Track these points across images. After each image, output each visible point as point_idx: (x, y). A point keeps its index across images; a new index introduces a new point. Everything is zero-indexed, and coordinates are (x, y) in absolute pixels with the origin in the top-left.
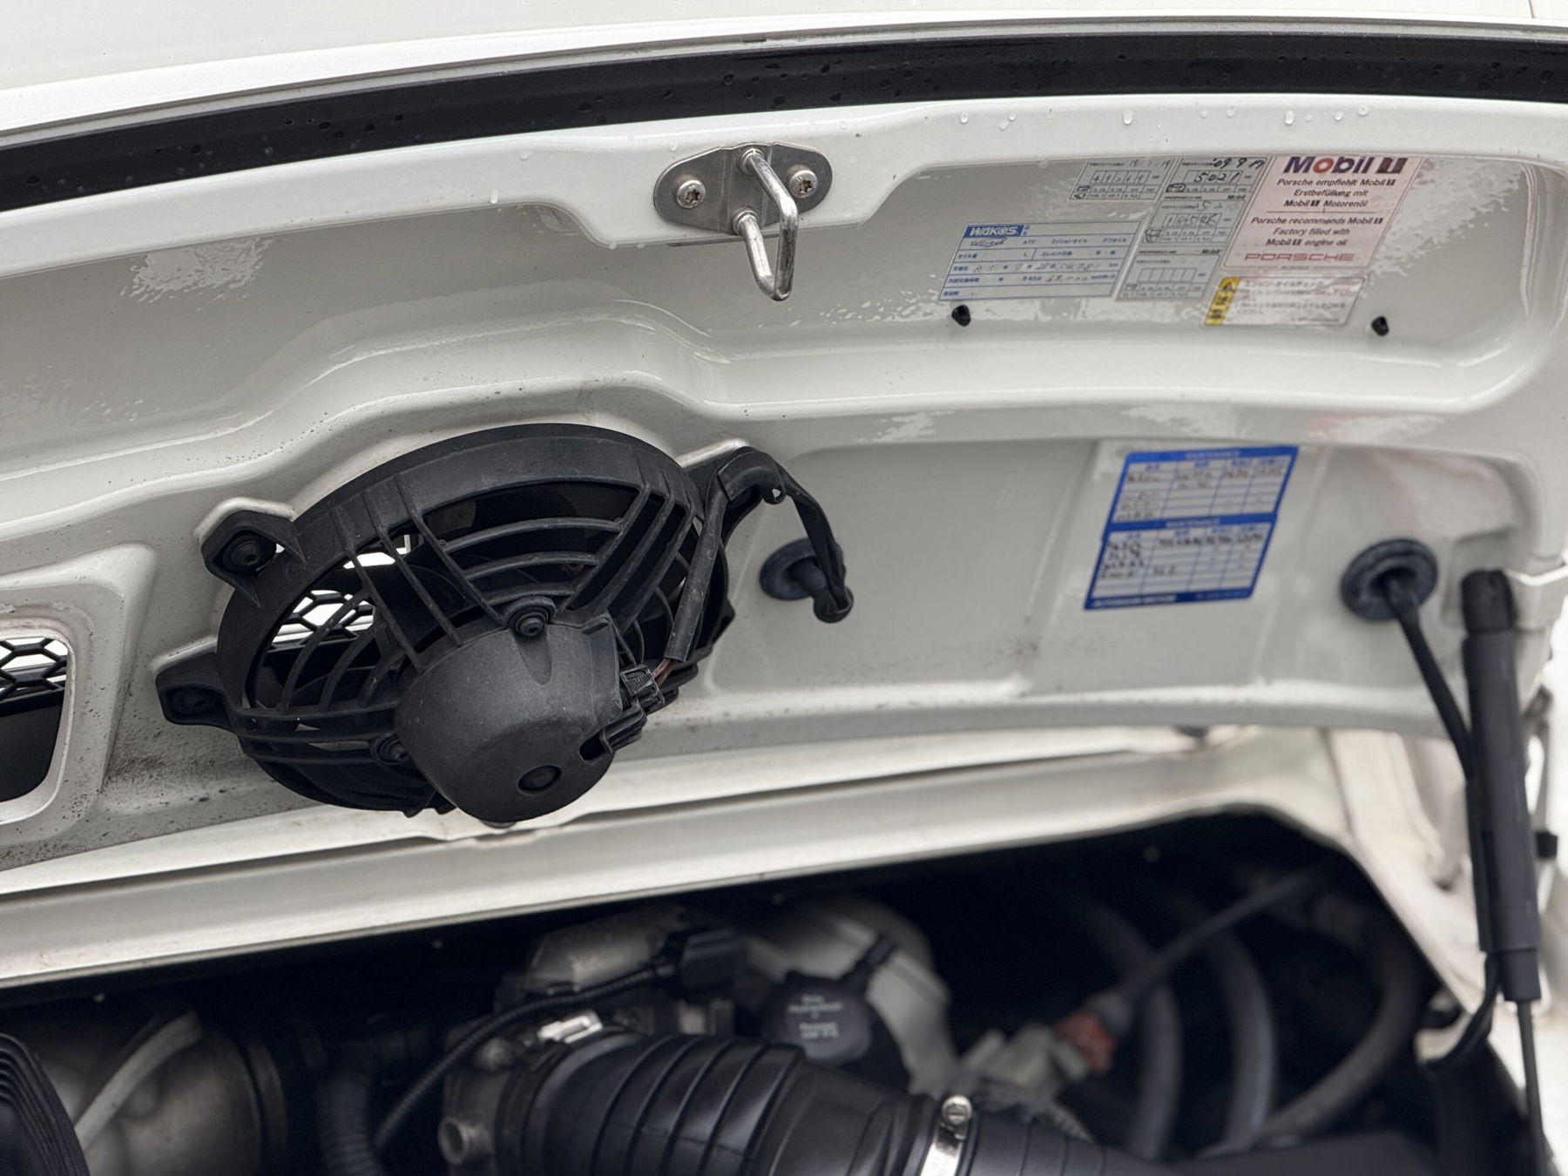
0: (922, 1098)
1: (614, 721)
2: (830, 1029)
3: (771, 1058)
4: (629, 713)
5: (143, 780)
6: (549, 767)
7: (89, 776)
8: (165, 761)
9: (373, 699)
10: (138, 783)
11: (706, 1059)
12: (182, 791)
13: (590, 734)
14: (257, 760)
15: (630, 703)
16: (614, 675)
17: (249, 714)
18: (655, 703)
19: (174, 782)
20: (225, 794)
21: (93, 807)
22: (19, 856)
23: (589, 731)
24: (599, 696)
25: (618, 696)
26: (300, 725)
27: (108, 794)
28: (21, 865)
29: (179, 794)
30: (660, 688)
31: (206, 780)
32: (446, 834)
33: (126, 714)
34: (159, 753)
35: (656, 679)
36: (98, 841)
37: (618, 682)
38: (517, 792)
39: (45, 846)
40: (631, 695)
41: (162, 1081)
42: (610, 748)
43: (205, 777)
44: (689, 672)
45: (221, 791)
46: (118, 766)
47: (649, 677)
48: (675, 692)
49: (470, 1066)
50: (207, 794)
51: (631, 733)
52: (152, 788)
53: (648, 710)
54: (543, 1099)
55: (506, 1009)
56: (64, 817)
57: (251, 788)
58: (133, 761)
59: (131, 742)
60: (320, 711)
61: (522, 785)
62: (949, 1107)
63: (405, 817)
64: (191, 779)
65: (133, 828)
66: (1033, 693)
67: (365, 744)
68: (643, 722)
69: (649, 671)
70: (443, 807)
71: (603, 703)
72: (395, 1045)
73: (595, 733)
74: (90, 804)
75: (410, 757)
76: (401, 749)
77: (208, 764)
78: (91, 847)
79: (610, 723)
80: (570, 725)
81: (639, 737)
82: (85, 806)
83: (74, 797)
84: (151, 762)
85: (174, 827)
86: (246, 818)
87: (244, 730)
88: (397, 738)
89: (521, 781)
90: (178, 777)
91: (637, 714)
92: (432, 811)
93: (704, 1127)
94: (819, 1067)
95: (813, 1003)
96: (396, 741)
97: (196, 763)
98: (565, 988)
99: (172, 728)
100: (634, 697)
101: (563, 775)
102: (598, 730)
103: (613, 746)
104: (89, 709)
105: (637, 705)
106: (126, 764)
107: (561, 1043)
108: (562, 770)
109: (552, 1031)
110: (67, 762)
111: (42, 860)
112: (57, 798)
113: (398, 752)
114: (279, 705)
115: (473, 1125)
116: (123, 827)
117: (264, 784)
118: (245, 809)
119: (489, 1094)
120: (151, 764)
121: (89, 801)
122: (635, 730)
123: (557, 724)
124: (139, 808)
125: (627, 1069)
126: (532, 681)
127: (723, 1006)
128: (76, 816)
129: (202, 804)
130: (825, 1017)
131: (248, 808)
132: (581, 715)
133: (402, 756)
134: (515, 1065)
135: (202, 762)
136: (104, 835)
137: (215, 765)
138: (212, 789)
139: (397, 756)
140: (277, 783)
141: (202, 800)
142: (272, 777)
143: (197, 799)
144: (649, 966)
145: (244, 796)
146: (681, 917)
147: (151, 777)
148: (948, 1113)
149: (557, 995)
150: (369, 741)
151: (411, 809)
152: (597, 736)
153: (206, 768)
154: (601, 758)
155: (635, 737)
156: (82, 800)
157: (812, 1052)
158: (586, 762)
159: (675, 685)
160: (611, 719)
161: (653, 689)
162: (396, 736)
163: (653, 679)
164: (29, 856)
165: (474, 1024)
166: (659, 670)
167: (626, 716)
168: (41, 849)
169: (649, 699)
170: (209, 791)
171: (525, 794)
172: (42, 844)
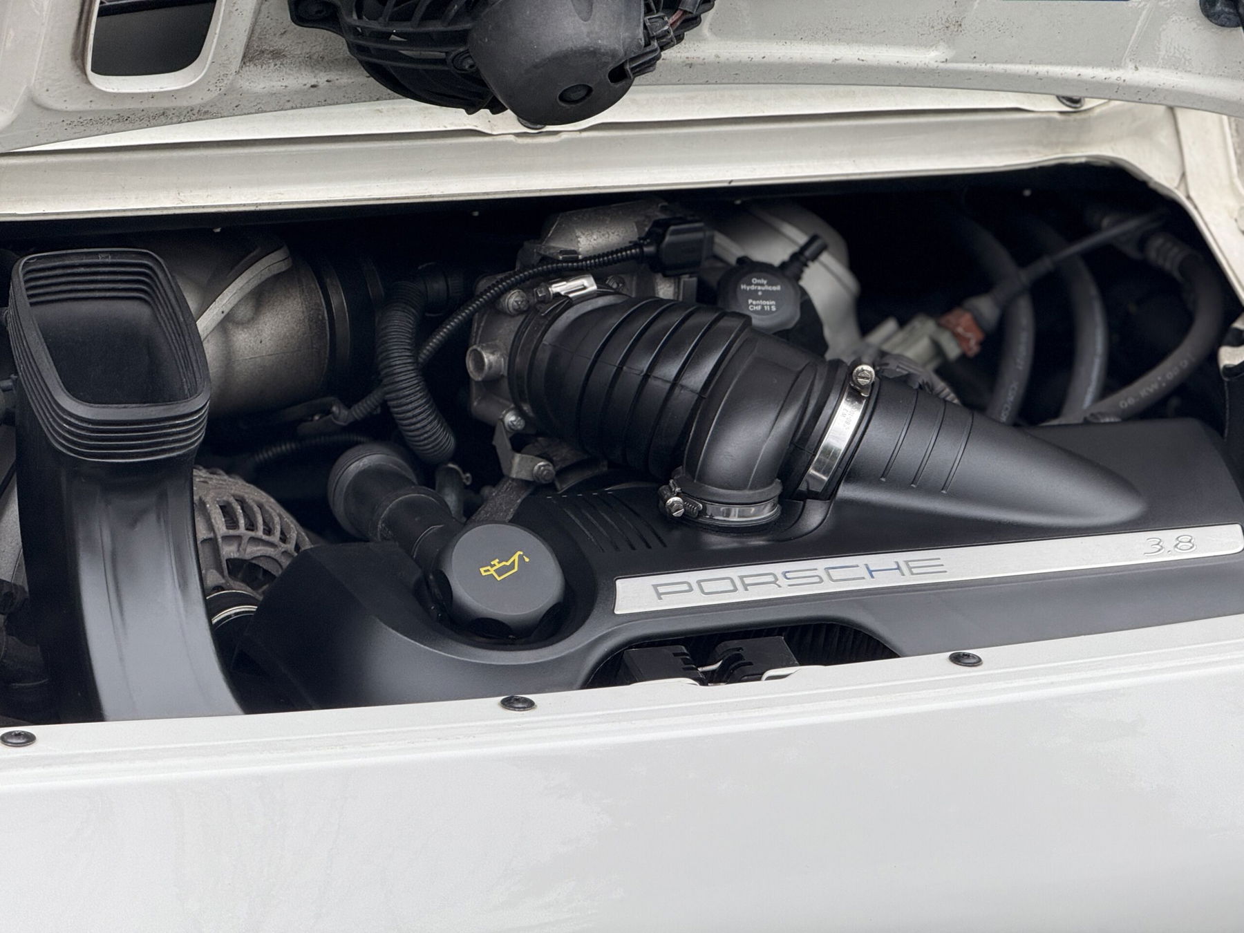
0: (837, 363)
1: (636, 55)
2: (770, 305)
3: (725, 323)
4: (648, 49)
5: (269, 67)
6: (583, 85)
7: (230, 60)
8: (287, 53)
9: (455, 21)
10: (265, 69)
11: (676, 319)
12: (298, 78)
13: (618, 62)
14: (358, 59)
15: (650, 41)
16: (640, 19)
17: (357, 24)
18: (669, 43)
19: (292, 70)
20: (330, 84)
21: (231, 84)
22: (171, 116)
23: (617, 60)
24: (627, 34)
25: (641, 35)
26: (393, 36)
27: (243, 76)
28: (172, 123)
29: (297, 80)
30: (674, 32)
31: (317, 72)
32: (492, 130)
33: (262, 15)
34: (282, 47)
35: (671, 25)
36: (231, 111)
37: (642, 25)
38: (557, 102)
39: (191, 110)
40: (651, 35)
41: (259, 297)
42: (631, 75)
43: (317, 69)
44: (695, 22)
45: (328, 81)
46: (253, 55)
47: (667, 23)
48: (681, 36)
49: (494, 308)
50: (317, 82)
51: (649, 65)
52: (276, 74)
53: (662, 48)
54: (549, 338)
55: (524, 268)
56: (209, 90)
57: (350, 81)
58: (263, 52)
59: (263, 37)
60: (412, 27)
61: (562, 98)
62: (858, 372)
63: (466, 113)
64: (305, 69)
65: (259, 103)
66: (954, 60)
67: (443, 55)
68: (658, 58)
69: (666, 19)
70: (496, 108)
71: (630, 40)
72: (437, 287)
73: (621, 63)
74: (229, 82)
75: (477, 68)
76: (470, 61)
77: (319, 59)
78: (225, 114)
79: (633, 56)
80: (604, 54)
81: (654, 69)
82: (225, 82)
83: (218, 75)
84: (276, 53)
85: (289, 105)
86: (344, 103)
87: (352, 36)
88: (468, 53)
89: (562, 94)
90: (296, 67)
91: (655, 51)
92: (487, 111)
93: (670, 370)
94: (760, 333)
95: (759, 284)
96: (468, 54)
97: (310, 57)
98: (572, 256)
99: (295, 29)
100: (654, 37)
101: (593, 93)
102: (623, 61)
103: (633, 74)
104: (235, 9)
105: (655, 44)
106: (258, 53)
107: (566, 296)
108: (594, 89)
109: (560, 288)
110: (216, 48)
111: (189, 121)
112: (205, 74)
113: (468, 63)
114: (381, 19)
115: (493, 353)
116: (252, 102)
117: (360, 78)
118: (344, 97)
119: (507, 330)
120: (277, 55)
121: (228, 79)
122: (652, 62)
123: (593, 53)
124: (264, 88)
125: (615, 321)
126: (577, 18)
127: (689, 281)
128: (218, 89)
129: (313, 89)
130: (767, 296)
131: (347, 96)
132: (612, 48)
133: (471, 66)
134: (528, 311)
135: (315, 57)
136: (236, 106)
137: (324, 60)
138: (322, 78)
139: (467, 67)
140: (372, 79)
141: (313, 86)
142: (369, 73)
143: (309, 85)
144: (635, 245)
145: (345, 86)
146: (664, 209)
147: (275, 65)
148: (857, 376)
149: (565, 261)
150: (446, 53)
151: (471, 108)
152: (622, 66)
153: (318, 61)
154: (624, 82)
155: (651, 68)
156: (224, 78)
157: (756, 321)
158: (612, 84)
159: (682, 31)
160: (635, 53)
161: (669, 32)
162: (467, 51)
163: (669, 24)
164: (179, 117)
165: (500, 277)
166: (674, 18)
167: (645, 51)
168: (188, 113)
169: (664, 40)
170: (319, 80)
171: (563, 104)
172: (189, 110)
